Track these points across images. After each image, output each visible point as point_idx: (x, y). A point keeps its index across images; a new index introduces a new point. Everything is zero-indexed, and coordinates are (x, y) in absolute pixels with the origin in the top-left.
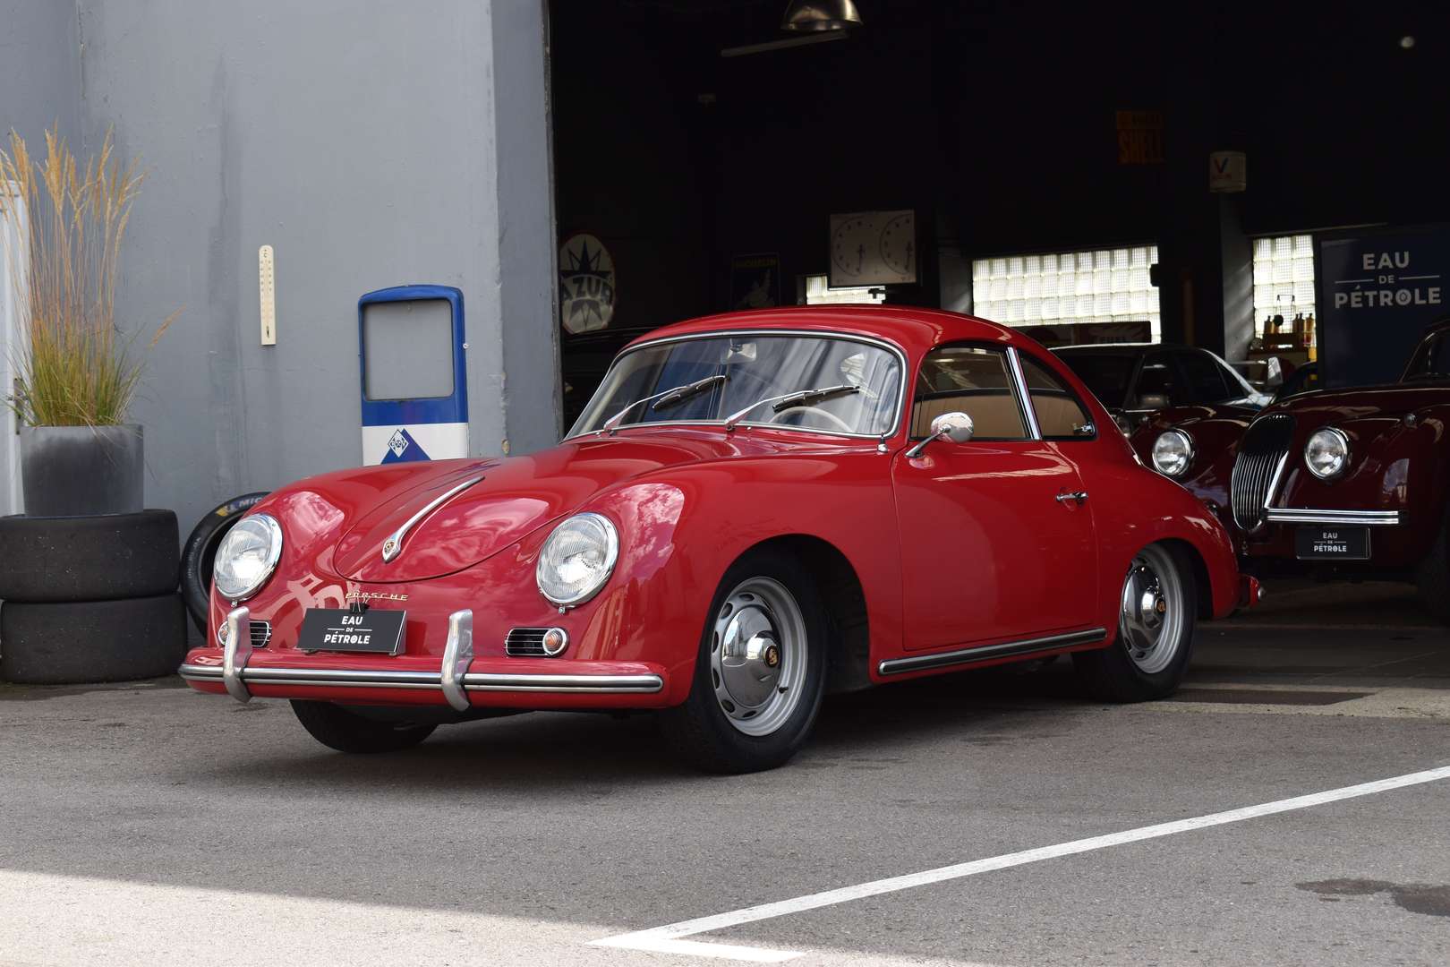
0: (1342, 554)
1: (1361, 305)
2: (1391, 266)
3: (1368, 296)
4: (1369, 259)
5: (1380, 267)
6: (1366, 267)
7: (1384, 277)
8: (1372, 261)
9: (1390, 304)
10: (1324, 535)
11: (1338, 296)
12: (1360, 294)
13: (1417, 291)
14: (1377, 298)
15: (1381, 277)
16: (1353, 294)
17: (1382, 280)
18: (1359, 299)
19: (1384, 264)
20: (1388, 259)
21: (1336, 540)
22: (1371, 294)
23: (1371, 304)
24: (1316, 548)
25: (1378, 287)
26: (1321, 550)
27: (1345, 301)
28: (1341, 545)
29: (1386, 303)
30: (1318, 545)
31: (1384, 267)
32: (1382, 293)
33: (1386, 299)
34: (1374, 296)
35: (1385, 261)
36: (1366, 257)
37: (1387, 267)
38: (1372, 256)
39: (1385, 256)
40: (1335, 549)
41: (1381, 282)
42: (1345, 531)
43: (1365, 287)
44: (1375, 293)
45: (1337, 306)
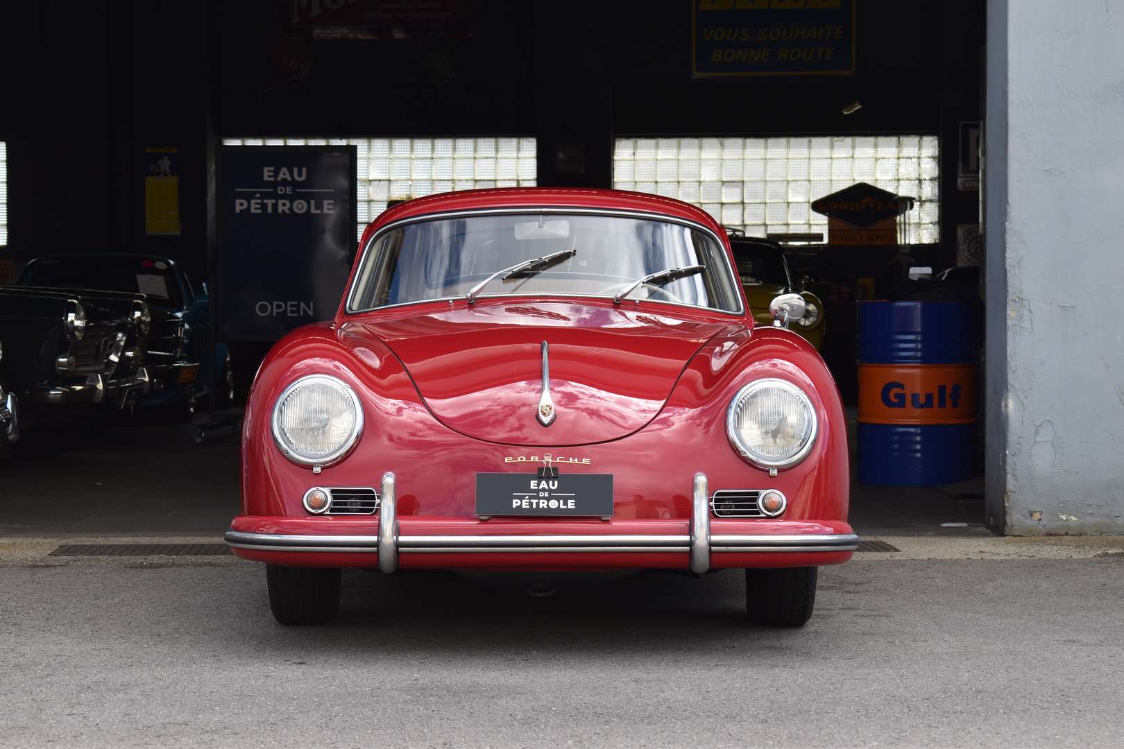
1: (260, 211)
2: (289, 179)
3: (266, 204)
4: (269, 171)
5: (279, 179)
6: (266, 178)
7: (283, 189)
8: (271, 174)
9: (287, 212)
11: (238, 202)
12: (259, 201)
13: (313, 202)
14: (275, 206)
15: (279, 188)
16: (253, 202)
17: (280, 190)
18: (259, 206)
19: (285, 177)
20: (287, 172)
22: (270, 202)
23: (270, 210)
25: (277, 197)
27: (245, 206)
29: (283, 211)
31: (283, 179)
32: (280, 202)
33: (283, 207)
34: (273, 204)
35: (284, 174)
36: (266, 169)
37: (286, 179)
38: (272, 169)
39: (284, 170)
41: (279, 192)
43: (264, 196)
44: (274, 201)
45: (238, 211)
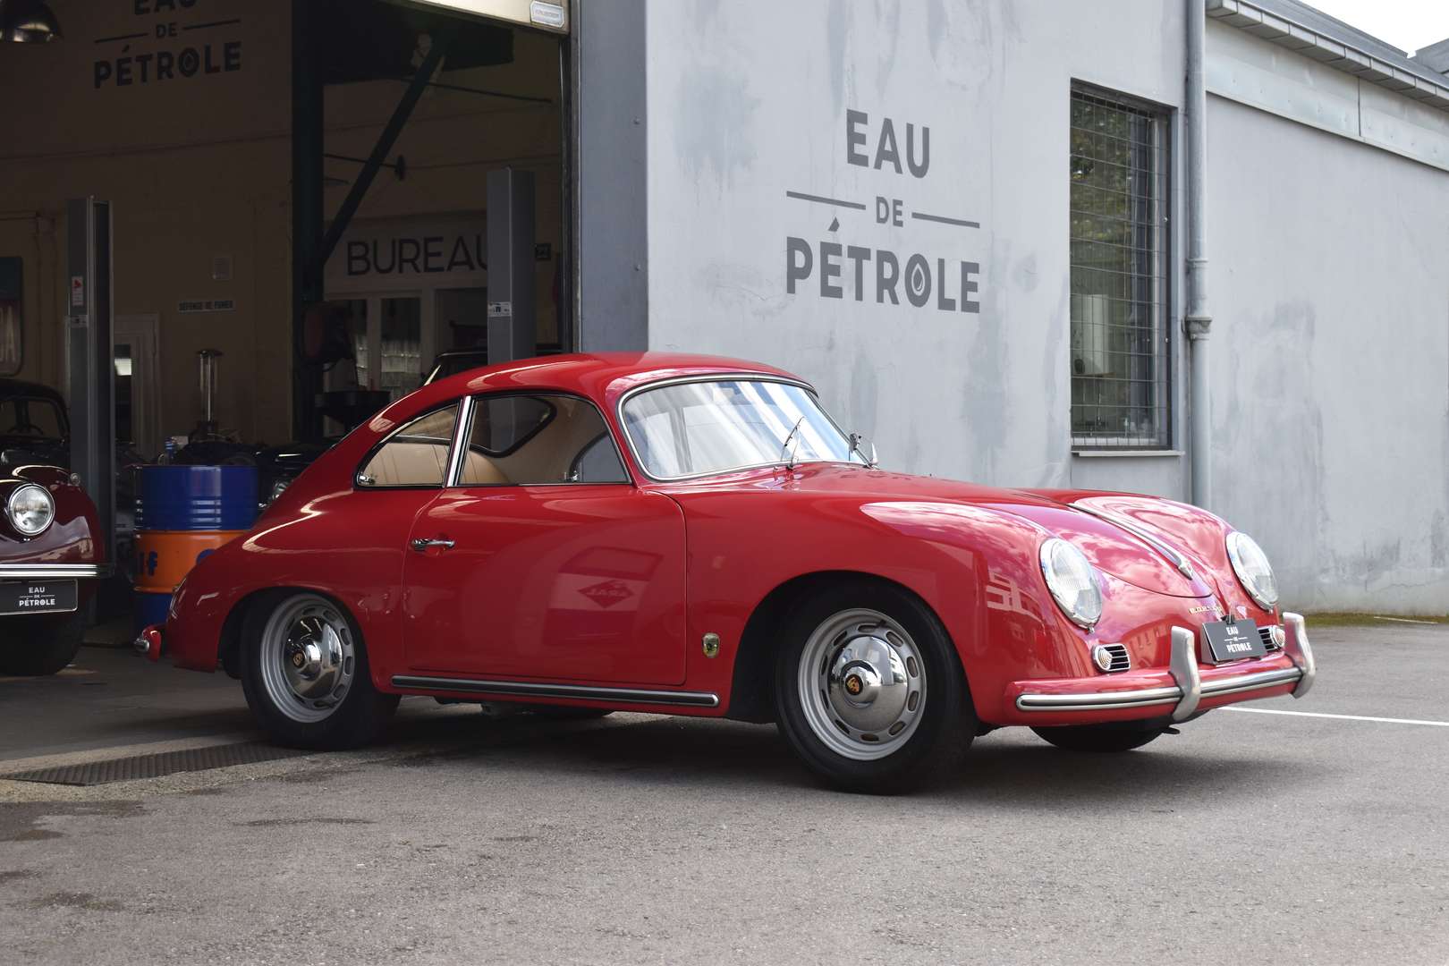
0: (51, 607)
10: (31, 591)
21: (43, 594)
24: (21, 603)
26: (27, 605)
28: (49, 599)
30: (24, 599)
40: (43, 602)
42: (51, 584)
